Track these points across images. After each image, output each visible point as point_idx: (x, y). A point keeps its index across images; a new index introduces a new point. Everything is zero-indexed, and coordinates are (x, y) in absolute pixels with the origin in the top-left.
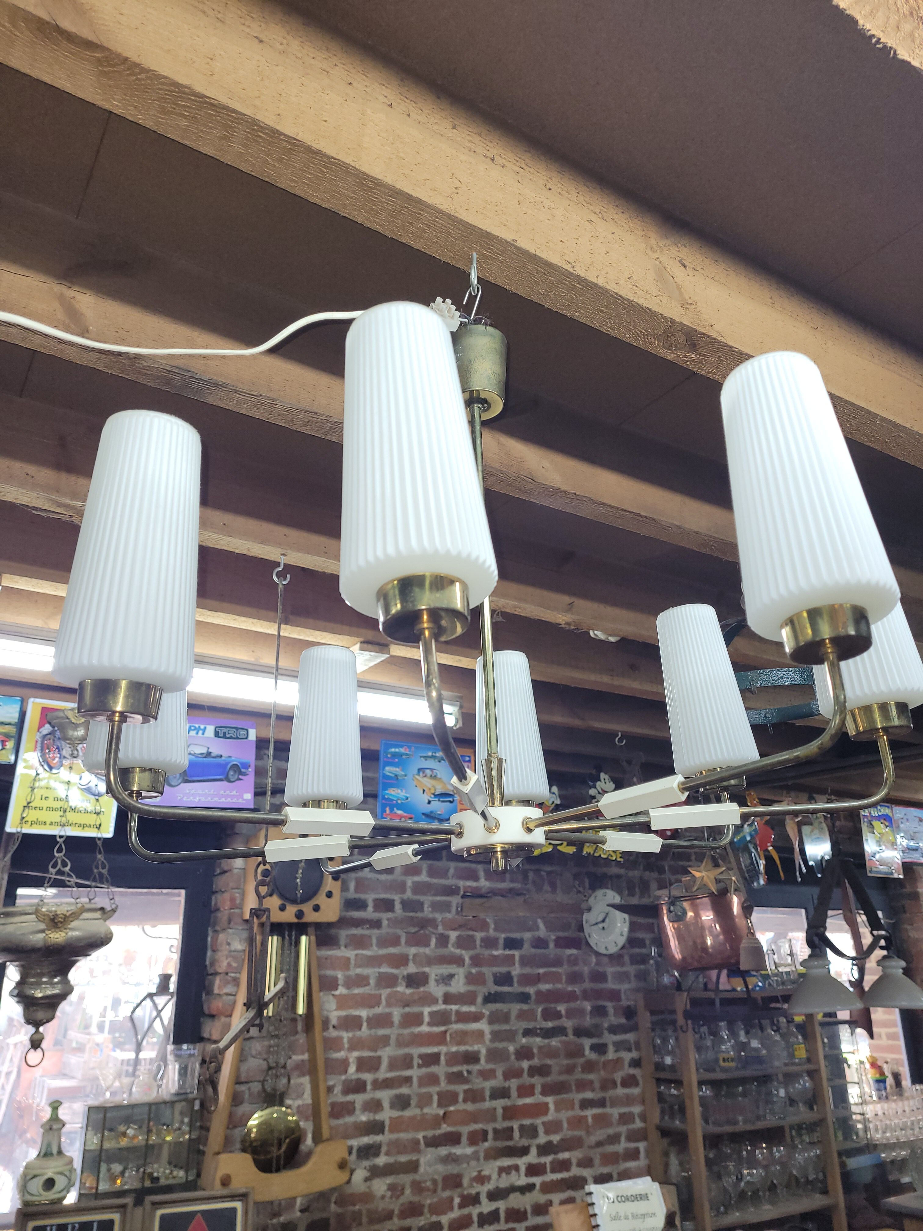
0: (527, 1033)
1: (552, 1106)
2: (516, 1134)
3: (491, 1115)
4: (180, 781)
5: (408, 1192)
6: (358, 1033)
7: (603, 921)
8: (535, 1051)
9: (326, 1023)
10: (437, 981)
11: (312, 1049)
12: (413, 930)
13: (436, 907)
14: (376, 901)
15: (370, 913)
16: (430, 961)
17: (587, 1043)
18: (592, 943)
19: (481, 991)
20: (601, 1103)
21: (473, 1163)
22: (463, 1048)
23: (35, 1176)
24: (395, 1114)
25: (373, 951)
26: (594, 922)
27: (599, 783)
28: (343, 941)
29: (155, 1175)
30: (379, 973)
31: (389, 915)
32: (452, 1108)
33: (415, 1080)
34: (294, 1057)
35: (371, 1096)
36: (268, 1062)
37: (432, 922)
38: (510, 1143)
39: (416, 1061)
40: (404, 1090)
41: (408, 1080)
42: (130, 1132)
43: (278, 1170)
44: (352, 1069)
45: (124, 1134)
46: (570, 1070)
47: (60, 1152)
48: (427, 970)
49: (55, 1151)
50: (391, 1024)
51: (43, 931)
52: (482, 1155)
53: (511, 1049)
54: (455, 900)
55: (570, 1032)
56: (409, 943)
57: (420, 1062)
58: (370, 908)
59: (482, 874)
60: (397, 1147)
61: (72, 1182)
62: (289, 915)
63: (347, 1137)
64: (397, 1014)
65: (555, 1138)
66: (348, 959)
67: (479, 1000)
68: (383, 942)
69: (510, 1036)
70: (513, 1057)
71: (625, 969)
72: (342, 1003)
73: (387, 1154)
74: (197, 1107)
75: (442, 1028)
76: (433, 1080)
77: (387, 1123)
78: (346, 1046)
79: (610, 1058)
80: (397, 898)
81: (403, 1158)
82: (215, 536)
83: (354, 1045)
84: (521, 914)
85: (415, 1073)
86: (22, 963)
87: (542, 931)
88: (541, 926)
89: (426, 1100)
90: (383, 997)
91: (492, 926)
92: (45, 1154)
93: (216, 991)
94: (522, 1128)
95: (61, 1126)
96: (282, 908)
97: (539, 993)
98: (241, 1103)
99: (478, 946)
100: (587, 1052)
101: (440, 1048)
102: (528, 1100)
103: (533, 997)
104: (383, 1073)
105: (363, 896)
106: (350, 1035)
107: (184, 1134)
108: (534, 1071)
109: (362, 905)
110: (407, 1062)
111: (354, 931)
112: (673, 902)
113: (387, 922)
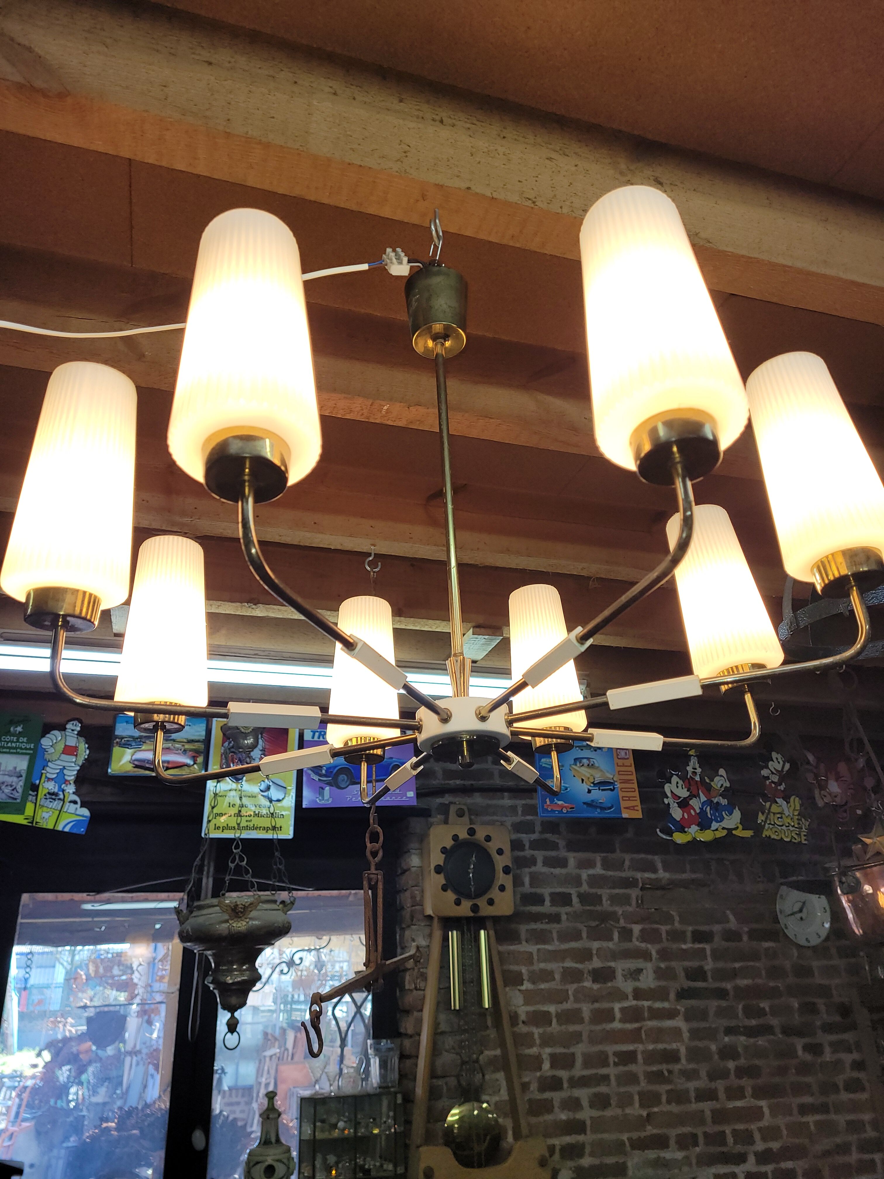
0: (729, 1031)
1: (766, 1110)
2: (730, 1140)
3: (698, 1118)
4: (348, 783)
6: (549, 1029)
7: (801, 911)
8: (740, 1050)
9: (514, 1018)
10: (624, 976)
11: (503, 1045)
12: (594, 924)
13: (614, 899)
14: (552, 894)
15: (547, 907)
16: (615, 956)
17: (799, 1044)
18: (790, 933)
19: (674, 987)
20: (824, 1109)
21: (685, 1169)
22: (660, 1046)
23: (258, 1163)
24: (595, 1113)
25: (555, 945)
26: (789, 913)
27: (771, 763)
28: (523, 936)
29: (367, 1167)
30: (563, 967)
31: (568, 909)
32: (656, 1110)
33: (613, 1078)
34: (487, 1053)
35: (569, 1094)
36: (460, 1056)
37: (613, 916)
38: (724, 1149)
39: (612, 1059)
40: (603, 1089)
41: (606, 1078)
42: (341, 1124)
43: (480, 1166)
44: (546, 1066)
45: (335, 1126)
46: (782, 1071)
47: (278, 1141)
48: (612, 964)
49: (273, 1140)
50: (581, 1021)
51: (227, 921)
52: (694, 1161)
53: (714, 1047)
54: (634, 893)
55: (778, 1030)
56: (591, 938)
57: (616, 1060)
58: (547, 903)
59: (659, 865)
60: (601, 1148)
61: (291, 1170)
62: (465, 909)
63: (547, 1135)
64: (586, 1009)
65: (775, 1145)
66: (531, 954)
67: (672, 996)
68: (565, 937)
69: (711, 1034)
70: (716, 1057)
71: (832, 963)
72: (529, 998)
73: (592, 1154)
74: (399, 1100)
75: (636, 1025)
76: (632, 1078)
77: (588, 1123)
78: (538, 1042)
79: (828, 1059)
80: (573, 891)
81: (609, 1160)
83: (546, 1041)
84: (707, 906)
85: (611, 1071)
86: (214, 951)
87: (733, 923)
88: (731, 917)
89: (625, 1101)
90: (570, 993)
91: (677, 918)
92: (265, 1142)
93: (407, 987)
94: (735, 1132)
95: (277, 1116)
96: (458, 903)
97: (736, 988)
98: (440, 1097)
99: (664, 940)
100: (800, 1052)
101: (636, 1045)
102: (739, 1104)
103: (732, 993)
104: (578, 1071)
105: (539, 891)
106: (541, 1030)
107: (389, 1128)
108: (740, 1072)
109: (539, 900)
110: (602, 1060)
111: (533, 926)
112: (844, 872)
113: (566, 916)
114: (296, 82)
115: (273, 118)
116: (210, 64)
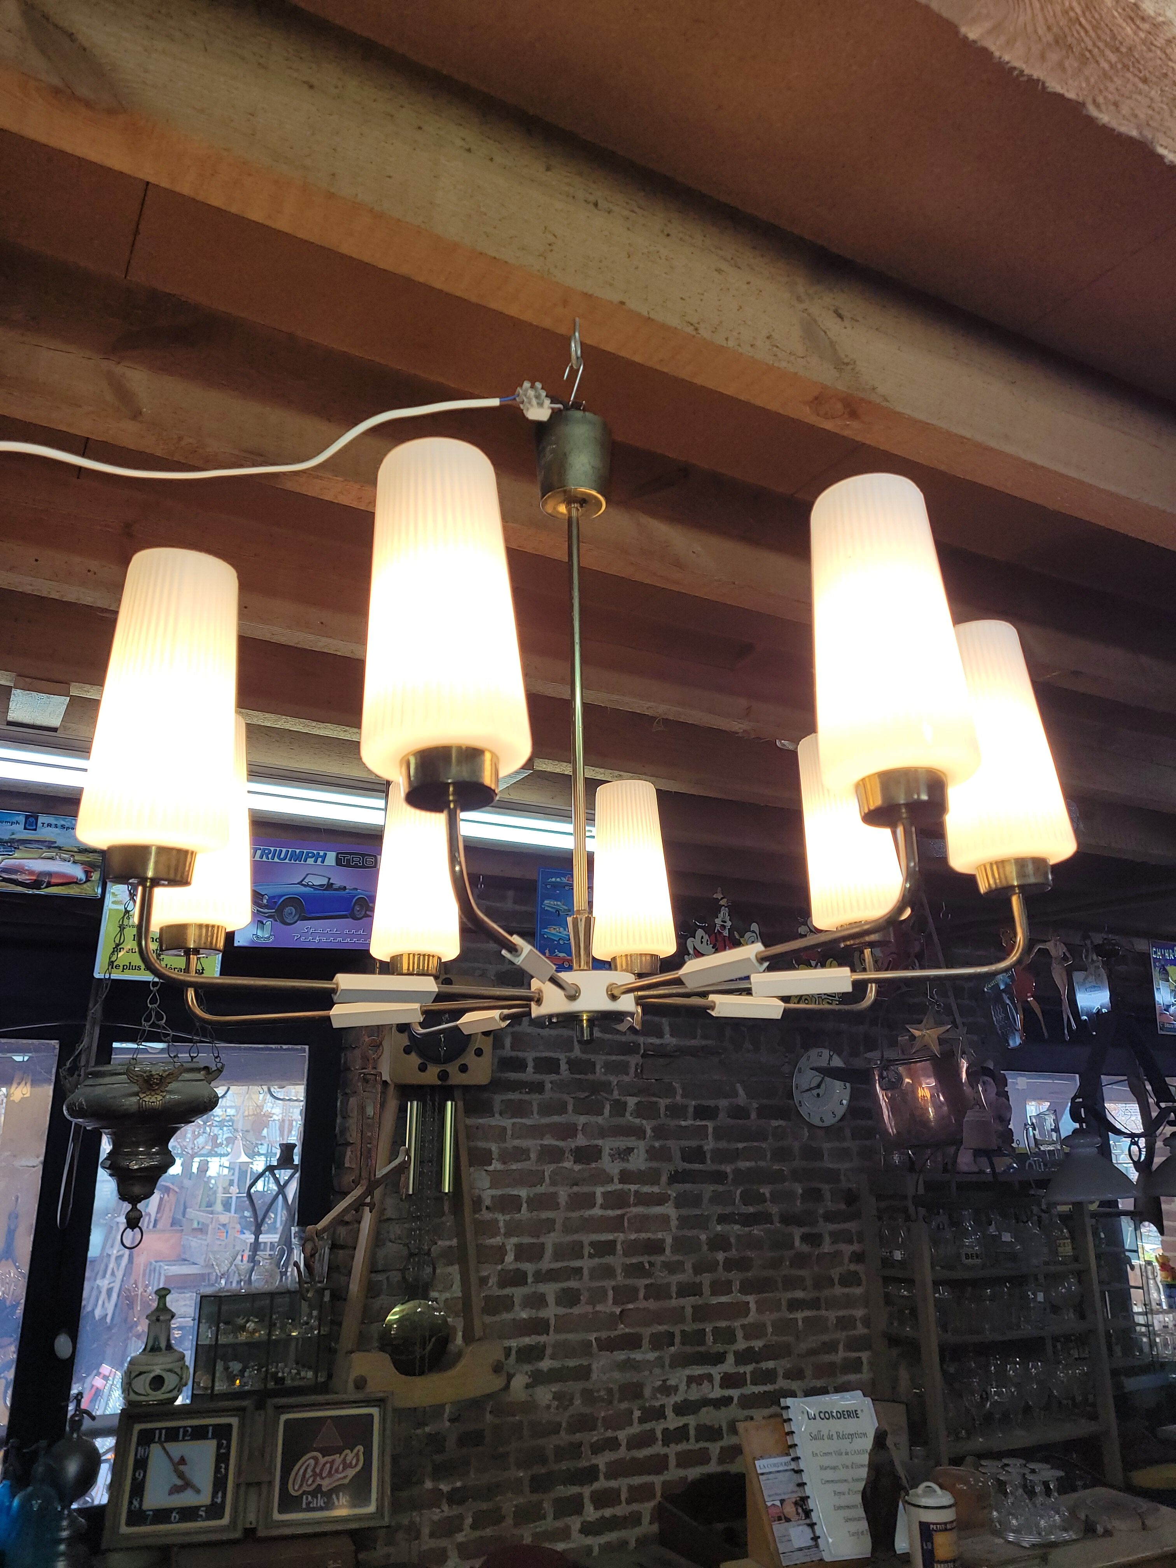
0: (722, 1219)
1: (753, 1306)
2: (710, 1339)
3: (678, 1315)
4: (296, 918)
5: (577, 1402)
6: (517, 1216)
7: (818, 1086)
8: (733, 1240)
9: (477, 1203)
10: (611, 1155)
11: (460, 1233)
12: (582, 1095)
13: (610, 1067)
14: (535, 1060)
15: (529, 1074)
16: (603, 1133)
17: (797, 1233)
18: (803, 1111)
19: (666, 1169)
20: (815, 1304)
21: (657, 1371)
22: (643, 1236)
23: (141, 1374)
24: (561, 1311)
25: (534, 1120)
26: (806, 1088)
28: (497, 1107)
29: (280, 1375)
30: (541, 1145)
31: (554, 1077)
32: (631, 1306)
33: (586, 1272)
34: (440, 1243)
35: (533, 1290)
36: (408, 1247)
37: (606, 1086)
38: (702, 1349)
39: (587, 1250)
40: (573, 1284)
41: (578, 1271)
42: (250, 1326)
43: (422, 1373)
44: (510, 1258)
45: (243, 1328)
46: (775, 1264)
47: (169, 1347)
48: (600, 1142)
49: (163, 1345)
50: (556, 1206)
51: (136, 1094)
52: (667, 1361)
53: (703, 1237)
54: (634, 1060)
55: (776, 1219)
56: (578, 1111)
57: (592, 1251)
58: (530, 1069)
59: (667, 1029)
60: (564, 1350)
61: (184, 1381)
62: (431, 1076)
63: (504, 1336)
64: (563, 1194)
65: (757, 1344)
66: (505, 1129)
67: (664, 1179)
68: (547, 1109)
69: (701, 1222)
70: (705, 1248)
71: (845, 1145)
72: (496, 1179)
73: (552, 1357)
74: (327, 1298)
75: (619, 1212)
76: (608, 1272)
77: (552, 1322)
78: (502, 1231)
79: (826, 1251)
80: (562, 1057)
81: (571, 1363)
82: (312, 637)
83: (512, 1230)
84: (715, 1077)
85: (586, 1264)
86: (114, 1130)
87: (742, 1098)
88: (741, 1092)
89: (598, 1296)
90: (546, 1174)
91: (680, 1091)
92: (153, 1348)
93: (347, 1165)
94: (715, 1330)
95: (169, 1317)
96: (423, 1068)
97: (737, 1171)
98: (378, 1295)
99: (662, 1116)
100: (797, 1243)
101: (616, 1235)
102: (723, 1299)
103: (731, 1177)
104: (547, 1263)
105: (521, 1054)
106: (508, 1217)
107: (312, 1329)
108: (730, 1265)
109: (519, 1065)
110: (576, 1250)
111: (511, 1096)
112: (887, 1065)
113: (550, 1085)
114: (420, 128)
115: (390, 177)
116: (311, 87)
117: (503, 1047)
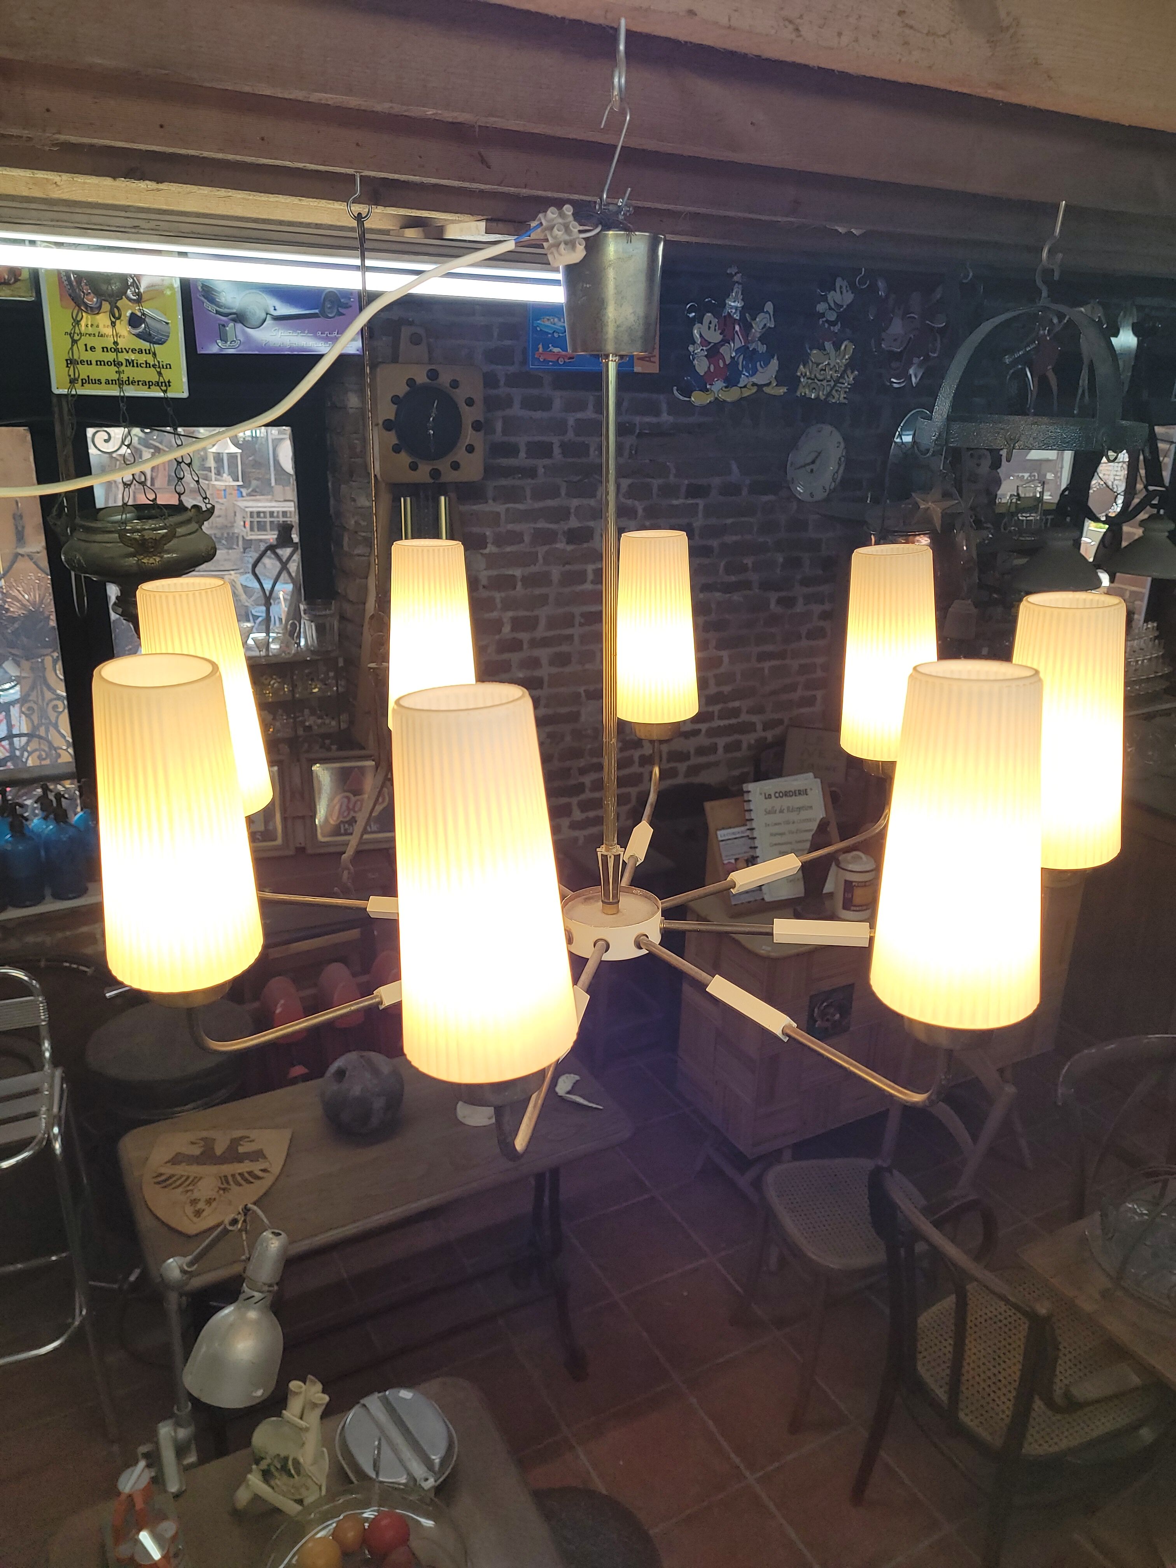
4: (261, 319)
5: (568, 738)
6: (512, 593)
7: (813, 462)
8: (713, 606)
12: (575, 479)
14: (528, 444)
15: (522, 459)
16: (595, 514)
17: (774, 596)
18: (794, 489)
20: (782, 655)
24: (554, 670)
25: (528, 504)
26: (801, 464)
27: (832, 293)
28: (490, 493)
29: (308, 723)
30: (534, 528)
31: (547, 461)
33: (576, 638)
35: (528, 653)
37: (599, 469)
39: (578, 620)
40: (565, 648)
41: (570, 638)
44: (507, 629)
46: (751, 624)
48: (591, 524)
50: (549, 584)
55: (756, 585)
56: (569, 495)
57: (582, 621)
58: (522, 454)
59: (664, 407)
60: (557, 701)
62: (423, 474)
64: (556, 572)
65: (726, 689)
66: (498, 514)
68: (540, 494)
72: (492, 561)
74: (341, 663)
76: (596, 637)
77: (546, 679)
78: (499, 606)
79: (798, 611)
80: (556, 440)
81: (563, 710)
83: (508, 605)
84: (710, 455)
85: (576, 631)
87: (735, 475)
88: (734, 467)
89: (587, 657)
90: (540, 556)
91: (673, 471)
93: (346, 551)
96: (414, 467)
99: (654, 496)
100: (773, 606)
104: (541, 632)
105: (513, 439)
106: (503, 594)
109: (511, 450)
110: (568, 620)
111: (503, 482)
113: (543, 470)
117: (494, 432)
